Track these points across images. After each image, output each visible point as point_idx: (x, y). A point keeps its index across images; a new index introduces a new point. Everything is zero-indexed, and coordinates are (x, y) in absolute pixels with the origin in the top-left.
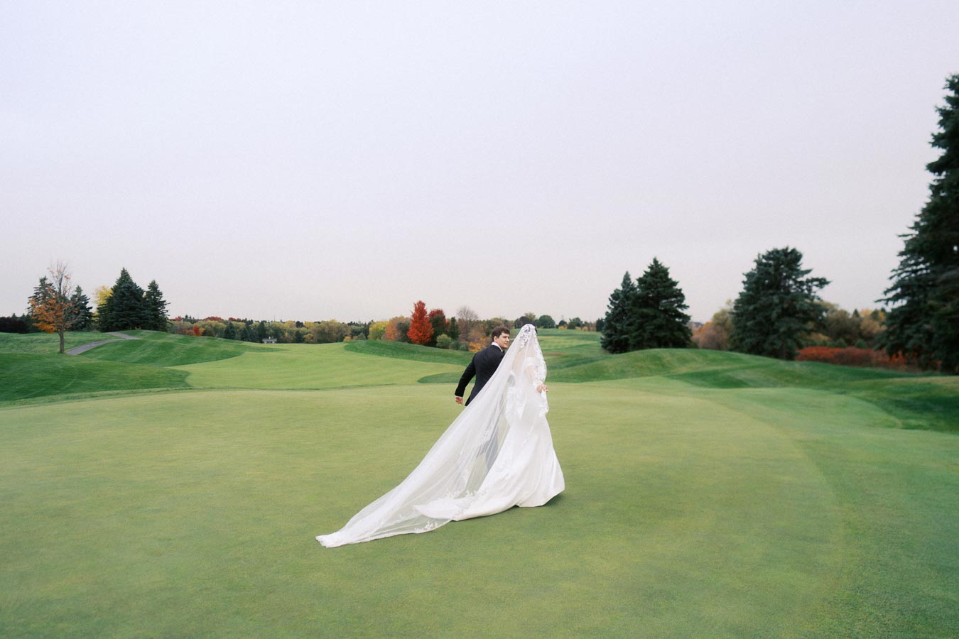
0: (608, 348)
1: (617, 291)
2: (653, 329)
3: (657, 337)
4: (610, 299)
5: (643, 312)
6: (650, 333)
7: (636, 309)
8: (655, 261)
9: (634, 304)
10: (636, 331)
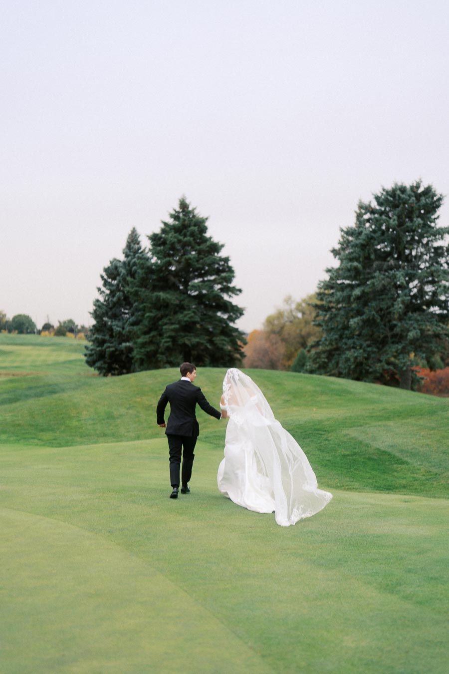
0: (98, 364)
1: (114, 262)
2: (174, 330)
3: (185, 345)
4: (102, 277)
5: (158, 298)
6: (170, 337)
7: (144, 293)
8: (184, 205)
9: (143, 283)
10: (145, 333)
